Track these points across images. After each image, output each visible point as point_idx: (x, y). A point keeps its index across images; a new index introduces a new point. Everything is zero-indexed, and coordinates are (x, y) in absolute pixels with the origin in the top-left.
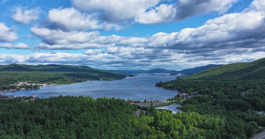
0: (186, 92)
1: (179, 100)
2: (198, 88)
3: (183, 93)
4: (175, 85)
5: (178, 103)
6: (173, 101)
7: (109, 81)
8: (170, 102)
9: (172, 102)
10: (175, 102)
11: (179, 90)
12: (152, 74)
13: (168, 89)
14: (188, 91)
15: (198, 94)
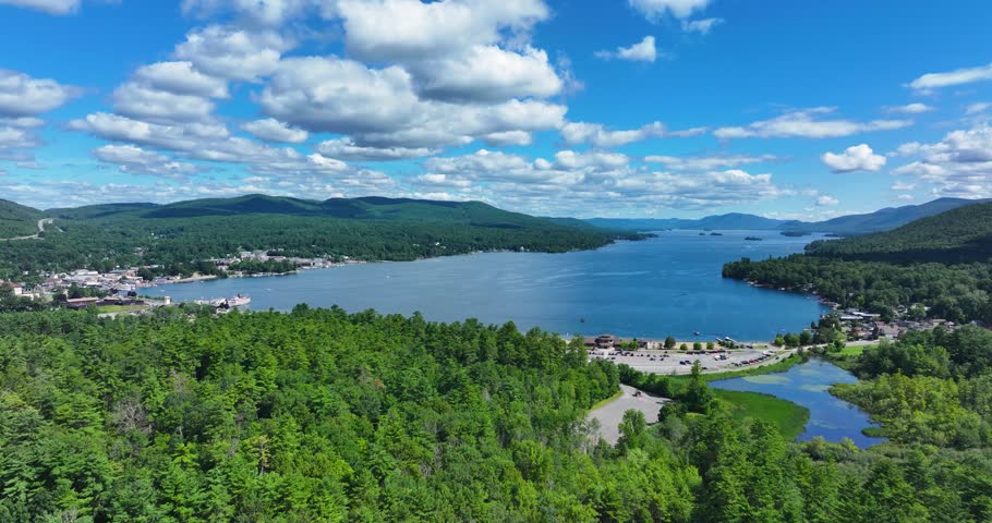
0: (866, 307)
1: (838, 345)
2: (924, 289)
3: (850, 310)
4: (810, 274)
5: (832, 359)
6: (805, 349)
7: (549, 252)
8: (792, 356)
9: (800, 353)
10: (815, 353)
11: (828, 296)
12: (713, 234)
13: (776, 288)
14: (875, 303)
15: (930, 315)
